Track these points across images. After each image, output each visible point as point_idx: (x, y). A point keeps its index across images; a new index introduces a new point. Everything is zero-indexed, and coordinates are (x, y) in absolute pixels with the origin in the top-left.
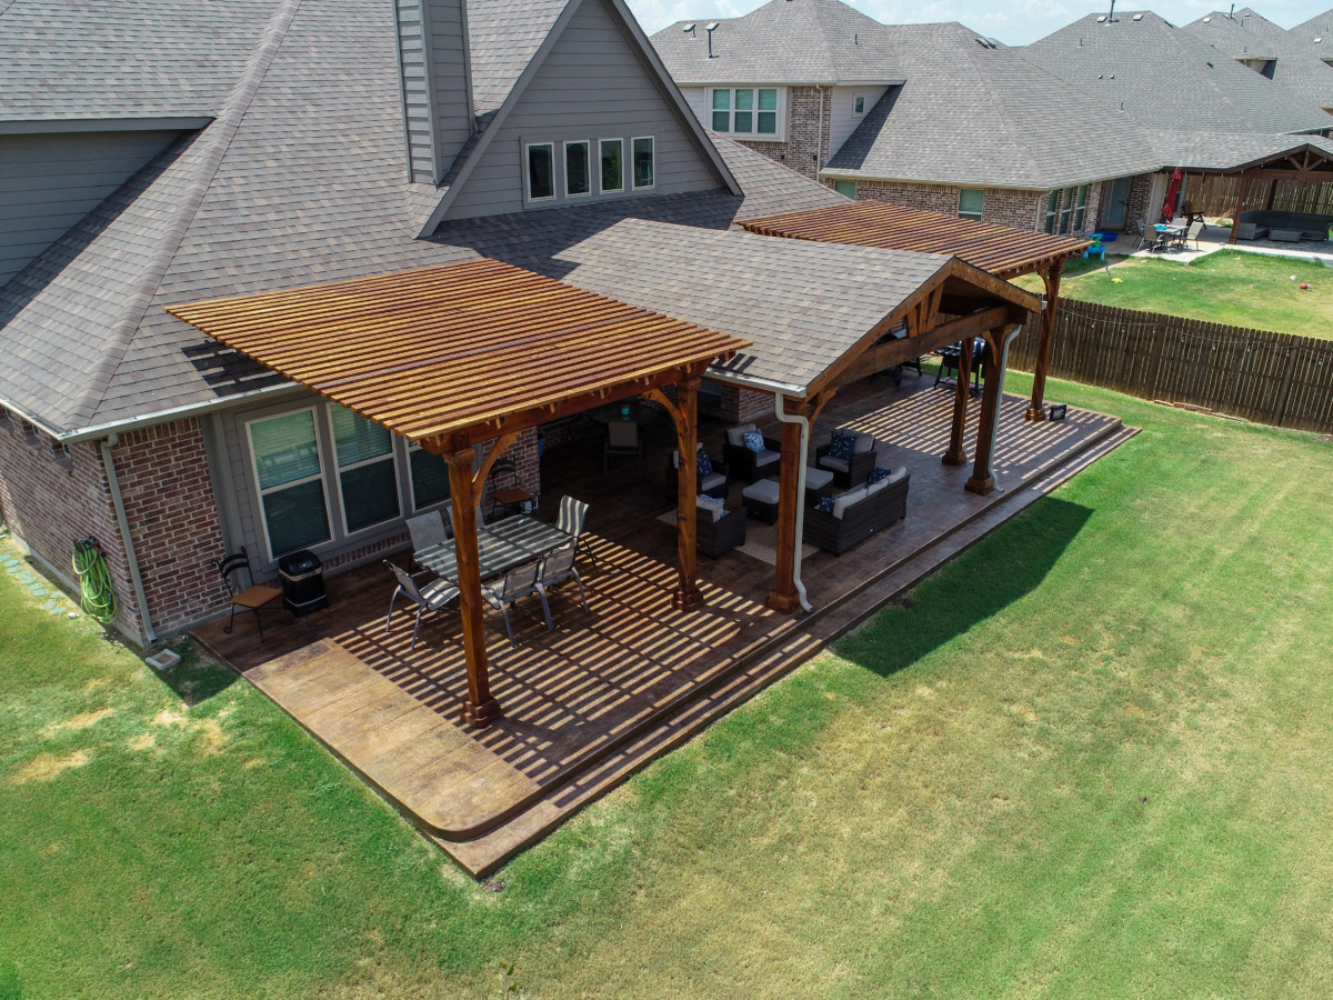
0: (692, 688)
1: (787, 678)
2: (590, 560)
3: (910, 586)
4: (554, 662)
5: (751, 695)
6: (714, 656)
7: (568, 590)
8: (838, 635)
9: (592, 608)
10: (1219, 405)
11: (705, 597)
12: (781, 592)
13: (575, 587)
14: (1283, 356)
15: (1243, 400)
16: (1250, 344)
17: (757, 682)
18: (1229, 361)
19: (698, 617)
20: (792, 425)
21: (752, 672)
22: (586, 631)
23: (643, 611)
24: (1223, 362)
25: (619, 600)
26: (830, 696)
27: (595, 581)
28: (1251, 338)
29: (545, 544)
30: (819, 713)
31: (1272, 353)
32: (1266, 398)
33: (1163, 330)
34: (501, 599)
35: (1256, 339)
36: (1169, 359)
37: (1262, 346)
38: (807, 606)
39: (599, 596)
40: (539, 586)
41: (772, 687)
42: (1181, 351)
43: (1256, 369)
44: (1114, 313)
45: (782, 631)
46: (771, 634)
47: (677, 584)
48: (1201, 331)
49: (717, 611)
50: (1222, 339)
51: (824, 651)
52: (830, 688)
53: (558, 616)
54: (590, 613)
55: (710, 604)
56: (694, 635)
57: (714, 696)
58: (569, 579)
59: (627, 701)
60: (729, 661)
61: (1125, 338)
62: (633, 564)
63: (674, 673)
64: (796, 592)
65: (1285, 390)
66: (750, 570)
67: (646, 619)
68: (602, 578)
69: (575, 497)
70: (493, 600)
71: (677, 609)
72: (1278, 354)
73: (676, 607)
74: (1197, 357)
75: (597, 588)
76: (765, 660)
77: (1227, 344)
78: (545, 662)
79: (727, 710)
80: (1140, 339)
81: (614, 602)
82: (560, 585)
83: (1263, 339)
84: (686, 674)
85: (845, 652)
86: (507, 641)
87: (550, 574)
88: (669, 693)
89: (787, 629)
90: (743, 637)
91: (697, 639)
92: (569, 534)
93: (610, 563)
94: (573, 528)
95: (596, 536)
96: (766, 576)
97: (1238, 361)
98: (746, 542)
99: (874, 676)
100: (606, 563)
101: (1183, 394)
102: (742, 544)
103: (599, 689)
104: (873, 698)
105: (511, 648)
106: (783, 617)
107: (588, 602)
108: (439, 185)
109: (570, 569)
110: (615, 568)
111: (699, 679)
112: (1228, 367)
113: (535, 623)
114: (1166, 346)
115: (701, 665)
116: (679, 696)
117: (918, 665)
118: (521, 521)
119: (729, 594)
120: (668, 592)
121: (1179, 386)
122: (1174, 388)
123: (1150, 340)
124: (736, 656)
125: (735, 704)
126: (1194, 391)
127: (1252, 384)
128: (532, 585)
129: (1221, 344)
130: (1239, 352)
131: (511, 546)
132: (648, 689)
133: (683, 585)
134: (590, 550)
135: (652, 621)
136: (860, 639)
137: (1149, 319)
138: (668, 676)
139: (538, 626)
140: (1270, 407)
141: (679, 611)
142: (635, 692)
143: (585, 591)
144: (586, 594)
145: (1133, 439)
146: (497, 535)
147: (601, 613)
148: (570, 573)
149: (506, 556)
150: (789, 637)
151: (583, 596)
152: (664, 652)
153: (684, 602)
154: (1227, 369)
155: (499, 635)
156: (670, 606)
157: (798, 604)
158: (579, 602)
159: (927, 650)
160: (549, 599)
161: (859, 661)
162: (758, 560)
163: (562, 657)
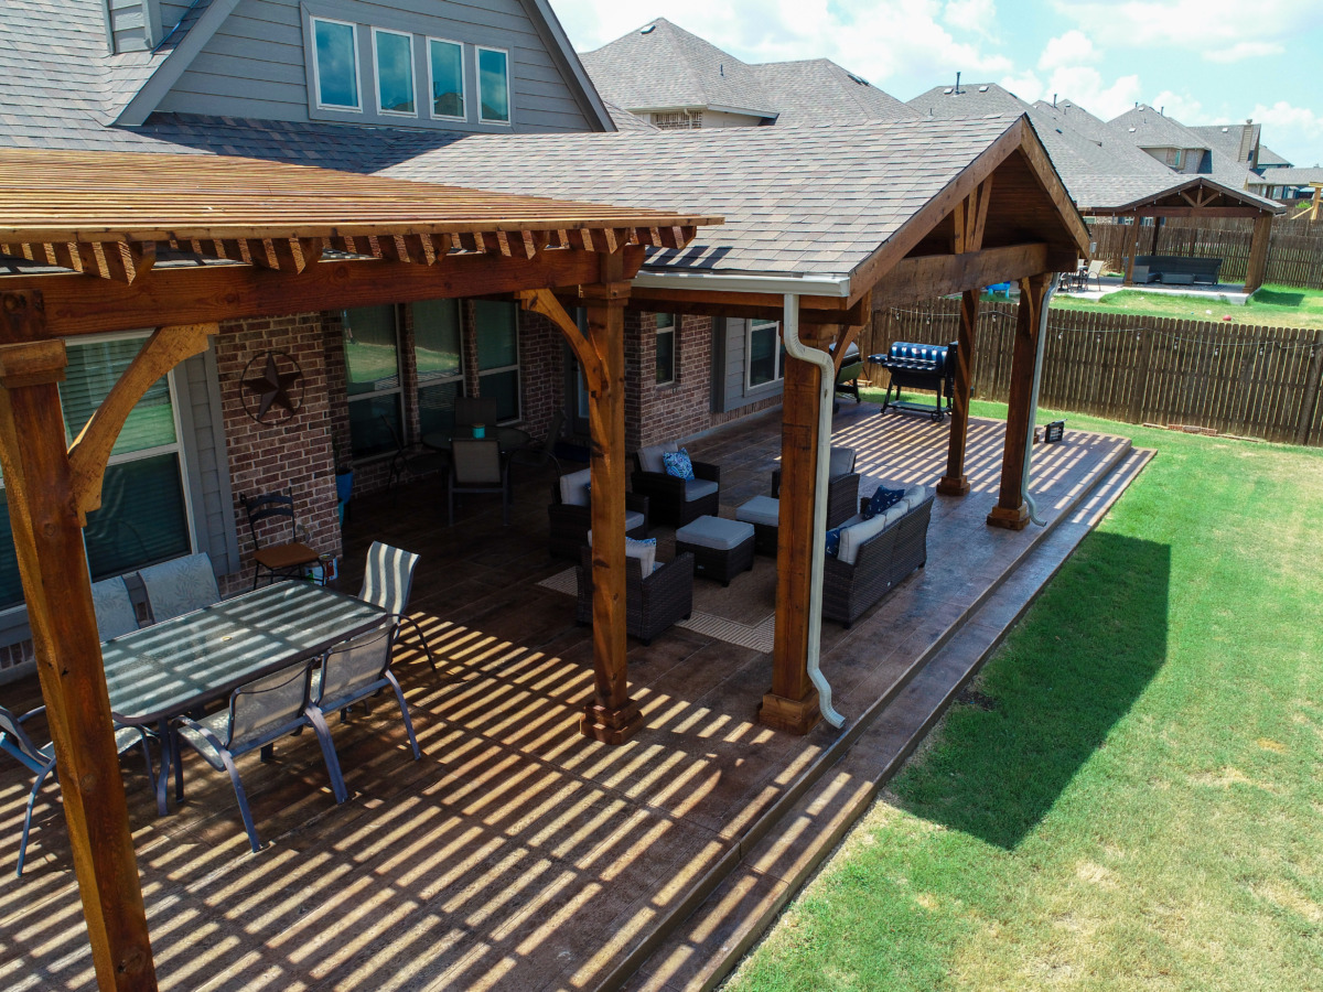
0: (653, 921)
1: (830, 870)
2: (425, 658)
3: (975, 670)
4: (343, 882)
5: (772, 919)
6: (684, 838)
7: (381, 717)
8: (894, 770)
9: (429, 751)
10: (1226, 424)
11: (644, 712)
12: (786, 694)
13: (395, 709)
14: (1306, 358)
15: (1256, 415)
16: (1262, 345)
17: (780, 888)
18: (1236, 368)
19: (636, 752)
20: (809, 366)
21: (763, 864)
22: (414, 800)
23: (527, 749)
24: (1228, 371)
25: (479, 731)
26: (925, 901)
27: (434, 696)
28: (1263, 338)
29: (331, 629)
30: (918, 947)
31: (1290, 355)
32: (1287, 411)
33: (1149, 336)
34: (226, 748)
35: (1269, 340)
36: (1159, 371)
37: (1277, 347)
38: (834, 717)
39: (441, 725)
40: (315, 714)
41: (808, 894)
42: (1173, 361)
43: (1273, 375)
44: (1085, 320)
45: (802, 771)
46: (783, 779)
47: (592, 688)
48: (1198, 333)
49: (671, 741)
50: (1225, 342)
51: (879, 803)
52: (920, 882)
53: (358, 772)
54: (425, 760)
55: (655, 725)
56: (634, 792)
57: (699, 935)
58: (383, 694)
59: (509, 975)
60: (713, 848)
61: (1101, 350)
62: (503, 660)
63: (607, 886)
64: (811, 691)
65: (1310, 400)
66: (712, 659)
67: (535, 767)
68: (448, 689)
69: (393, 544)
70: (211, 752)
71: (595, 739)
72: (1298, 356)
73: (591, 736)
74: (1193, 366)
75: (436, 711)
76: (782, 834)
77: (1232, 347)
78: (323, 882)
79: (731, 967)
80: (1120, 351)
81: (469, 735)
82: (363, 708)
83: (1278, 339)
84: (634, 887)
85: (919, 802)
86: (244, 836)
87: (336, 687)
88: (604, 940)
89: (809, 764)
90: (731, 793)
91: (642, 801)
92: (381, 609)
93: (460, 662)
94: (391, 600)
95: (434, 619)
96: (742, 668)
97: (1248, 368)
98: (694, 615)
99: (993, 850)
100: (453, 664)
101: (1178, 414)
102: (687, 617)
103: (444, 945)
104: (1009, 899)
105: (250, 855)
106: (794, 742)
107: (419, 738)
108: (155, 49)
109: (381, 675)
110: (469, 670)
111: (664, 897)
112: (1234, 375)
113: (310, 789)
114: (1155, 355)
115: (661, 862)
116: (629, 945)
117: (1054, 816)
118: (290, 591)
119: (683, 705)
120: (571, 710)
121: (1174, 404)
122: (1166, 407)
123: (1133, 350)
124: (727, 833)
125: (748, 947)
126: (1194, 407)
127: (1268, 394)
128: (300, 713)
129: (1225, 347)
130: (1249, 358)
131: (259, 638)
132: (557, 934)
133: (603, 692)
134: (424, 641)
135: (547, 768)
136: (934, 774)
137: (1131, 325)
138: (597, 896)
139: (314, 796)
140: (1292, 422)
141: (599, 744)
142: (525, 948)
143: (414, 716)
144: (416, 723)
145: (1153, 462)
146: (235, 618)
147: (446, 760)
148: (382, 683)
149: (248, 655)
150: (813, 782)
151: (409, 726)
152: (580, 835)
153: (609, 726)
154: (1234, 379)
155: (227, 825)
156: (579, 736)
157: (815, 715)
158: (401, 740)
159: (1059, 788)
160: (338, 738)
161: (951, 819)
162: (719, 641)
163: (359, 870)
